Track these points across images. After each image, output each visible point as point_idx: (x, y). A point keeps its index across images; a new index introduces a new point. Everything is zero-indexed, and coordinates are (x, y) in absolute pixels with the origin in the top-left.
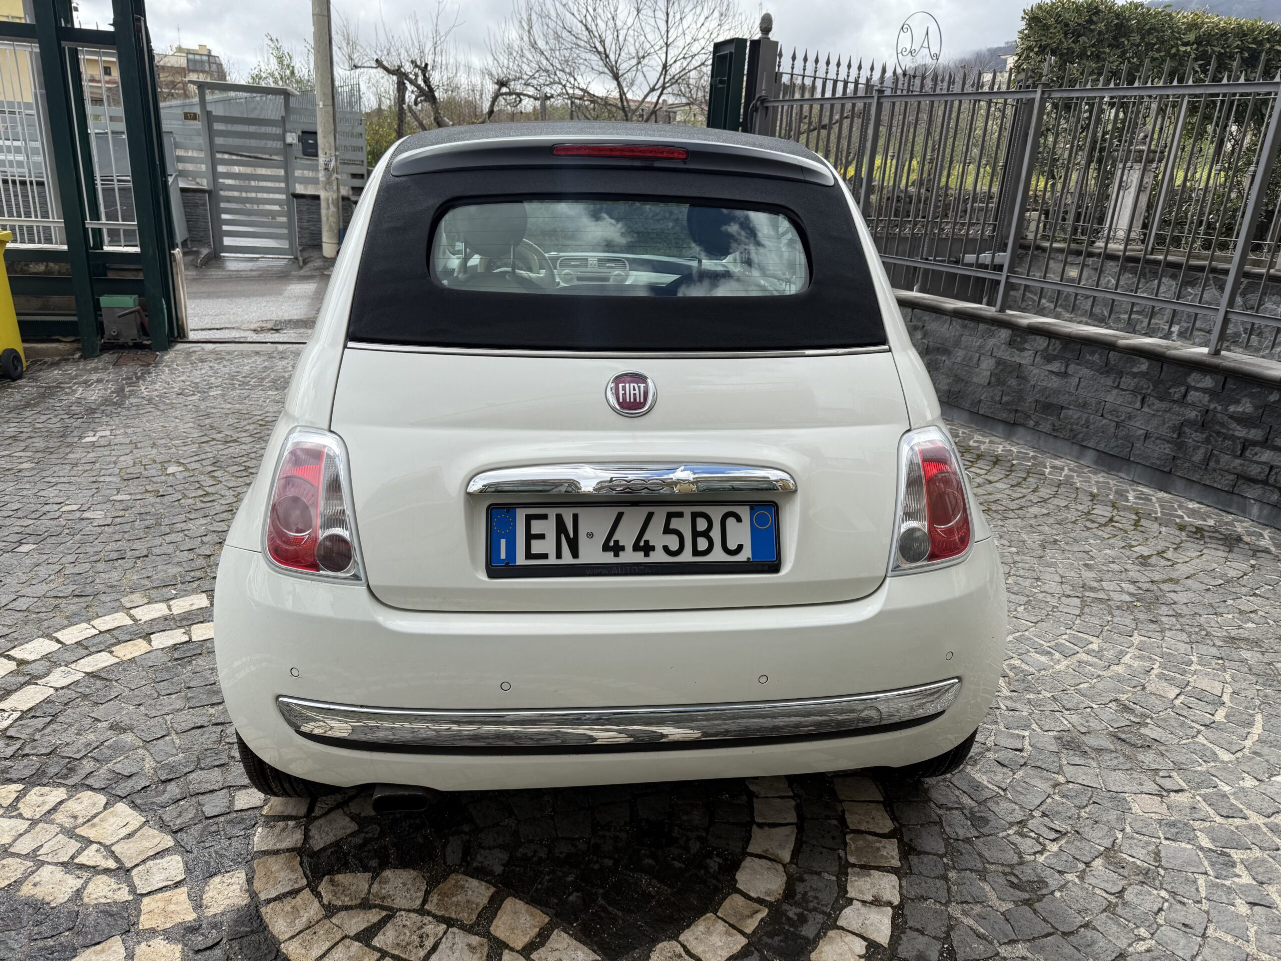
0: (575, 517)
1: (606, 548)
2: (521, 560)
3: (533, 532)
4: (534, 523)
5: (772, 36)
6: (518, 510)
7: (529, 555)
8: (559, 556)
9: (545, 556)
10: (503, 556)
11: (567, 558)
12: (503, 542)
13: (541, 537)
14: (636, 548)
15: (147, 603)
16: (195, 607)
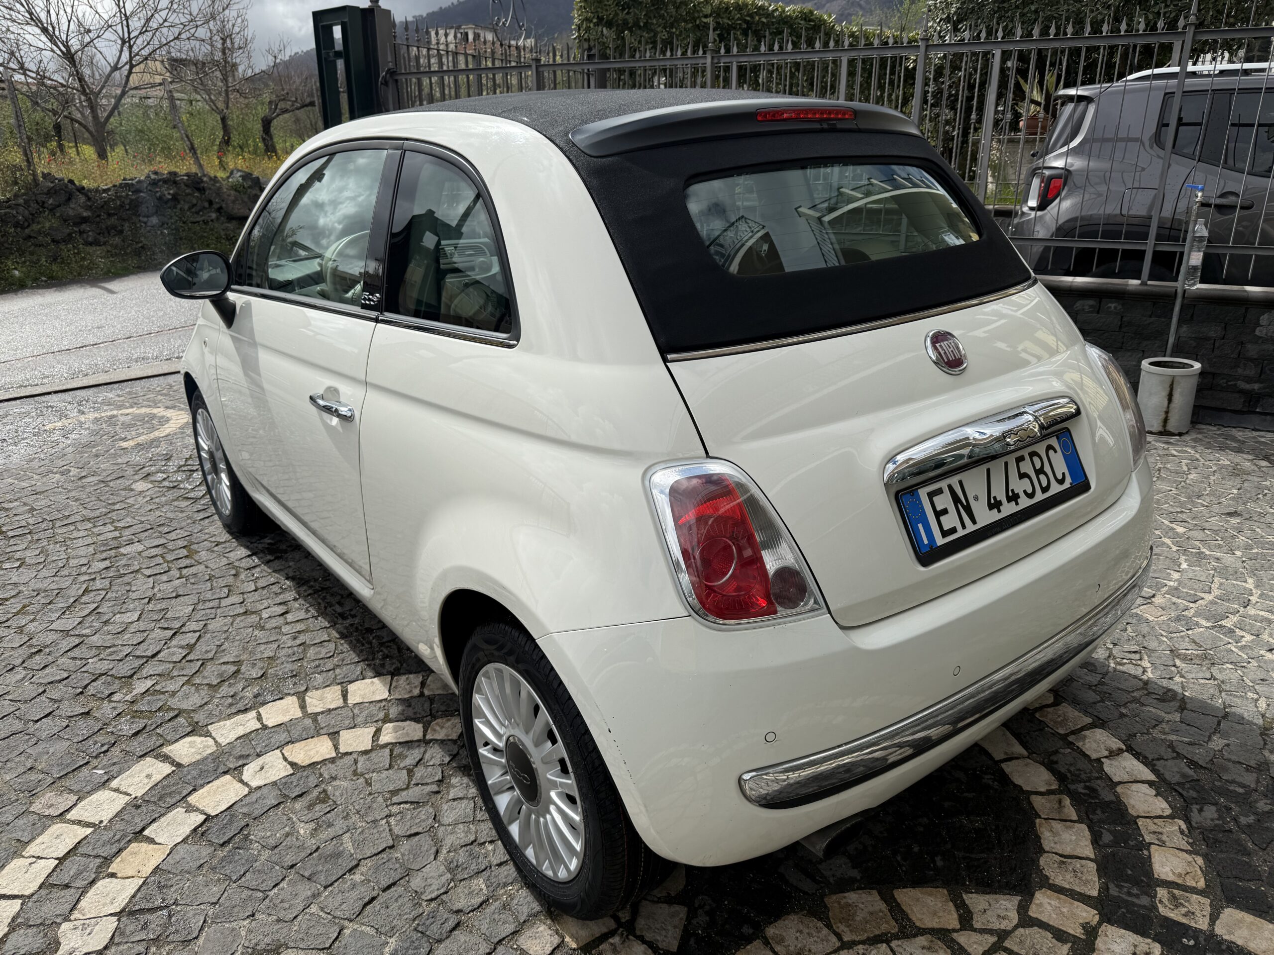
0: (961, 483)
1: (991, 507)
2: (940, 541)
3: (938, 509)
4: (935, 499)
6: (919, 491)
7: (945, 534)
8: (964, 527)
9: (953, 530)
10: (926, 542)
11: (971, 528)
12: (920, 526)
13: (945, 512)
14: (1009, 499)
15: (80, 799)
16: (157, 777)
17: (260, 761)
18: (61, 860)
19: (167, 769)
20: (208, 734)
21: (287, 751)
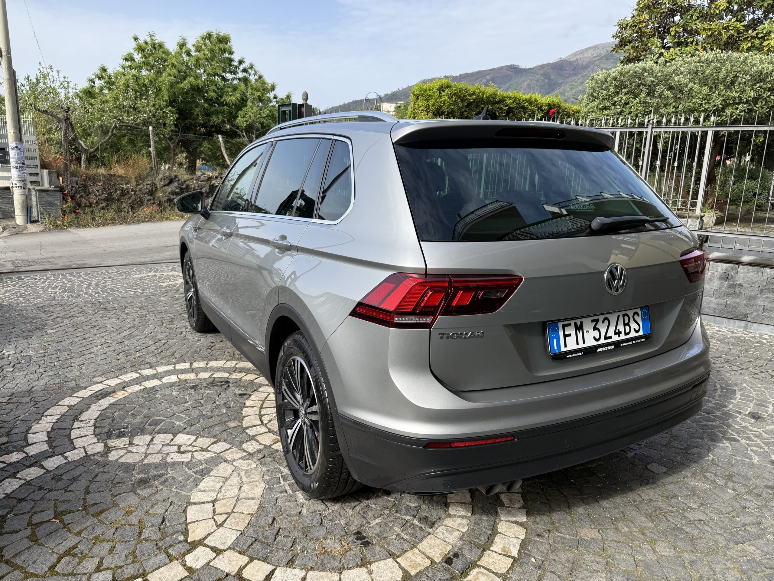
5: (309, 102)
15: (108, 379)
16: (135, 377)
17: (169, 377)
18: (97, 392)
19: (138, 375)
20: (155, 369)
21: (179, 376)
